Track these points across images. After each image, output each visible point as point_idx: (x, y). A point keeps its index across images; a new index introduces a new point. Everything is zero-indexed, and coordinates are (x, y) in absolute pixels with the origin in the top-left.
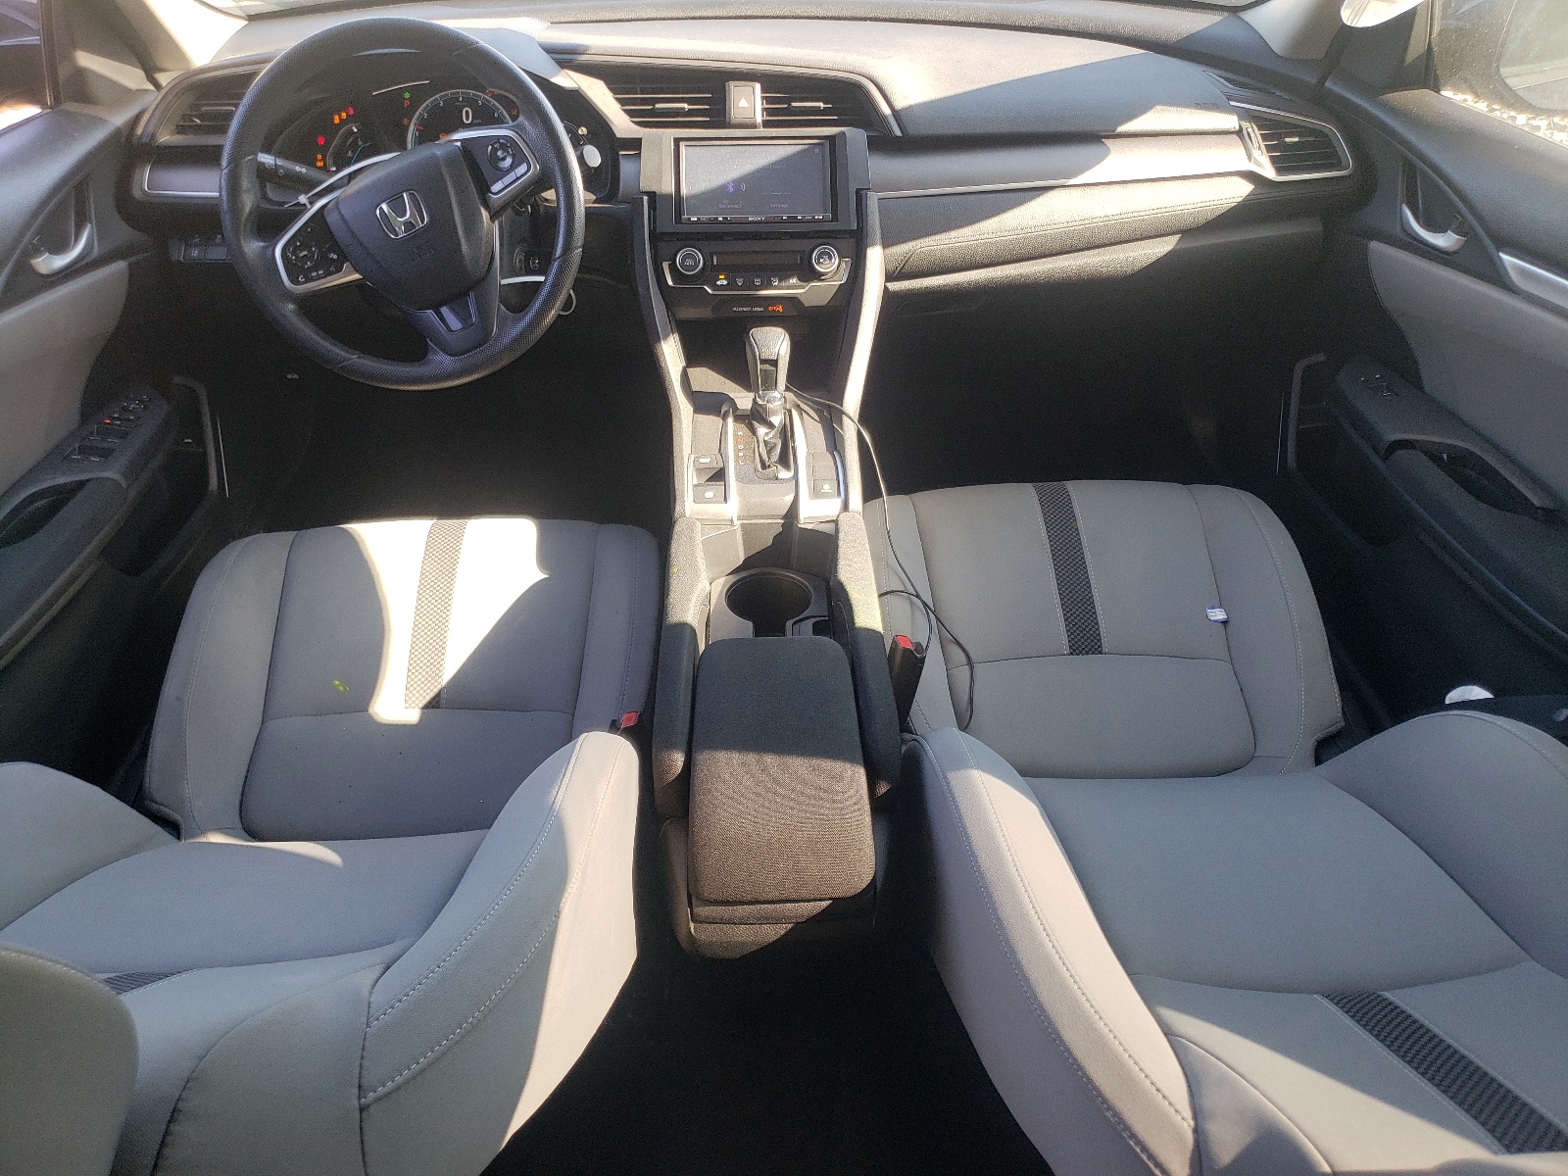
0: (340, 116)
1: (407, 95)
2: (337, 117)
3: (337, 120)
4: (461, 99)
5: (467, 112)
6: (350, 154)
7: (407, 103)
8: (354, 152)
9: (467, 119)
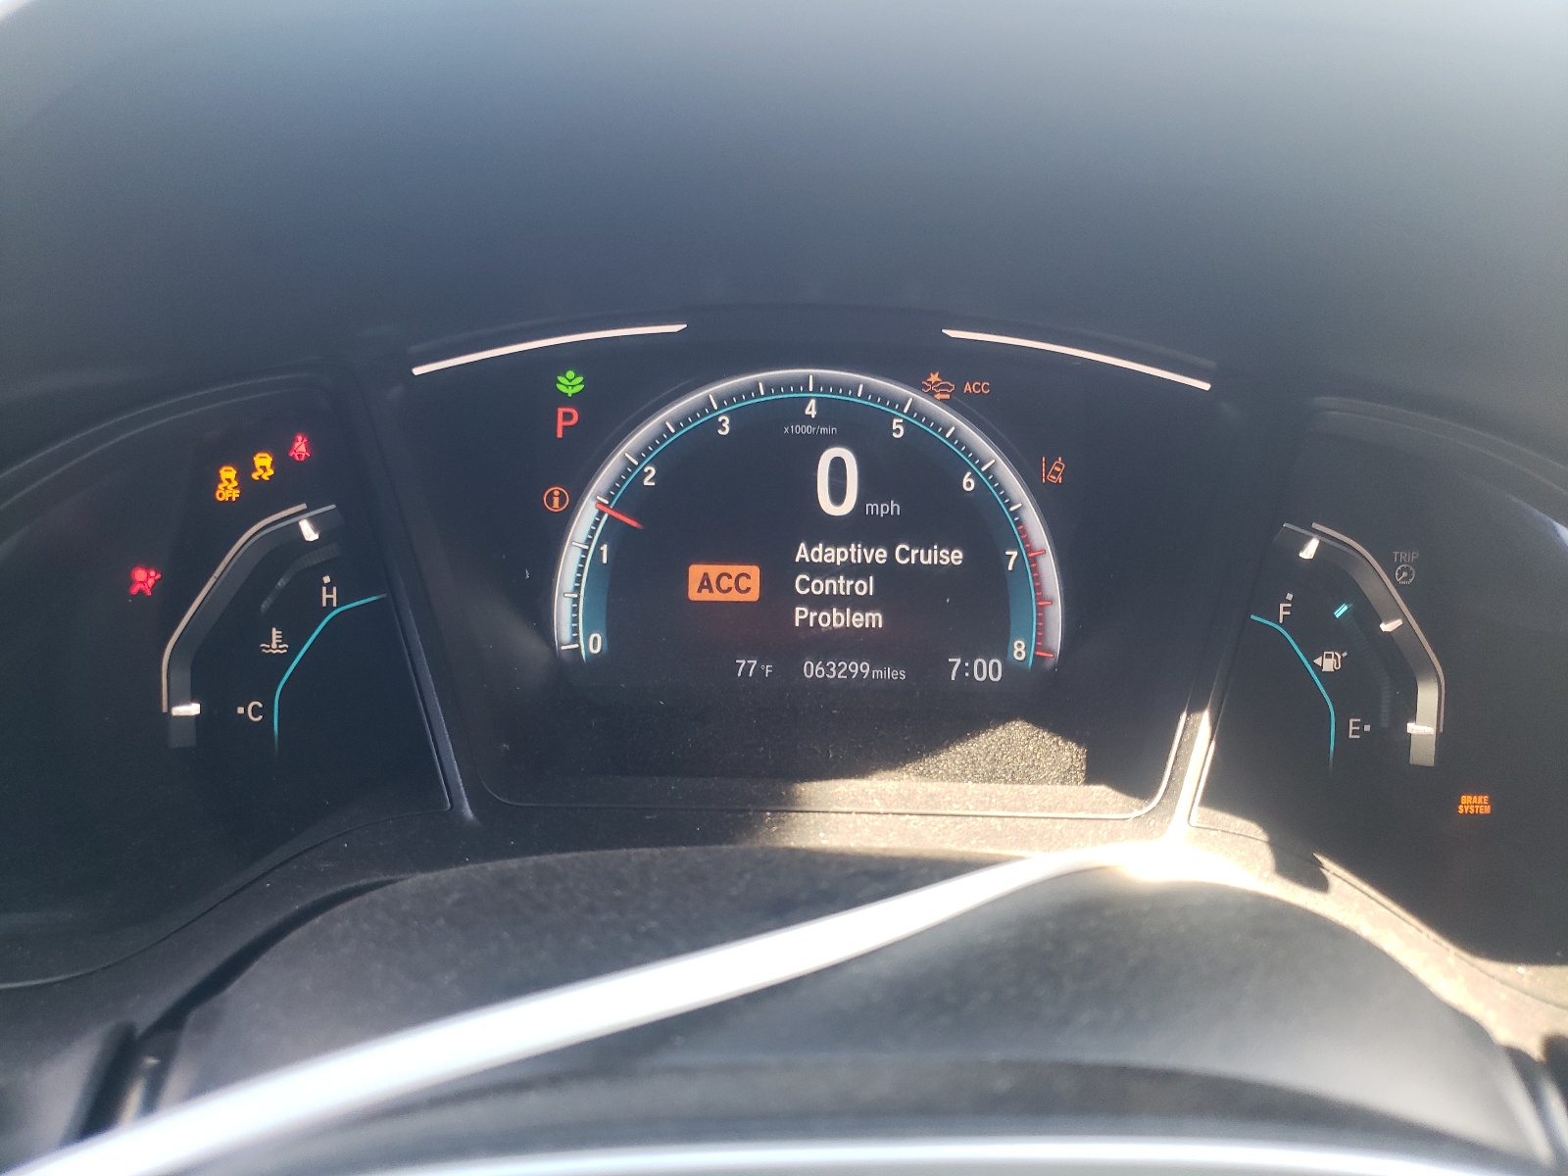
0: (245, 469)
1: (570, 383)
2: (228, 473)
3: (228, 485)
4: (811, 409)
5: (838, 466)
6: (276, 643)
7: (564, 420)
8: (294, 640)
9: (838, 496)
